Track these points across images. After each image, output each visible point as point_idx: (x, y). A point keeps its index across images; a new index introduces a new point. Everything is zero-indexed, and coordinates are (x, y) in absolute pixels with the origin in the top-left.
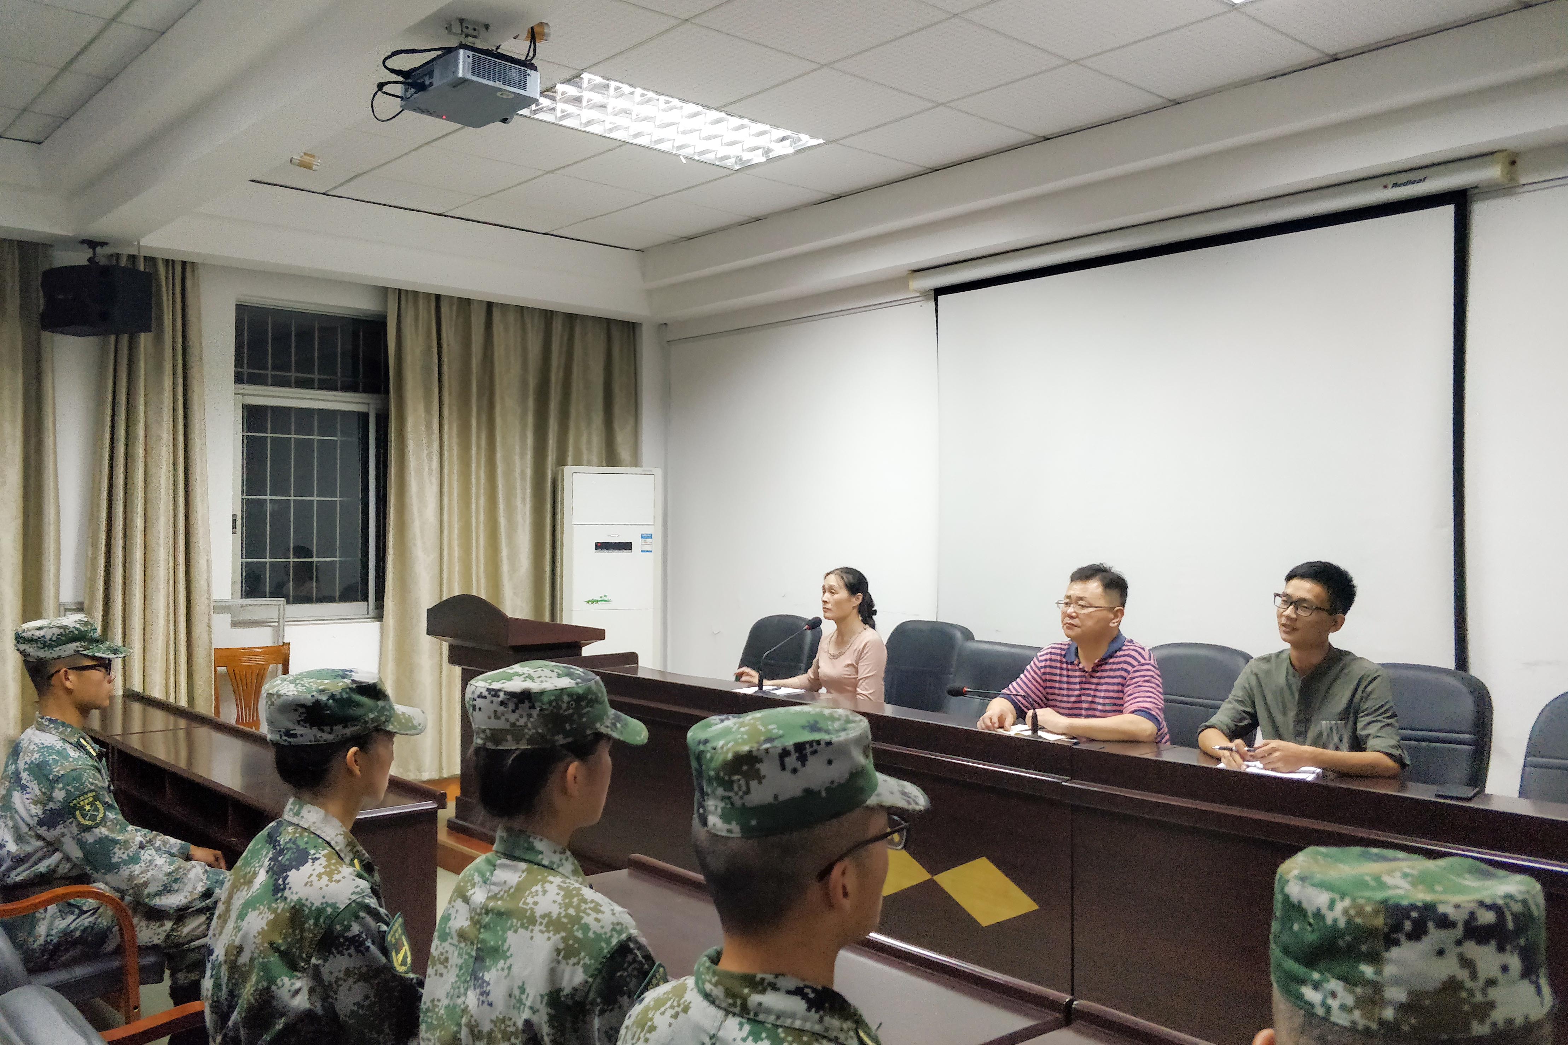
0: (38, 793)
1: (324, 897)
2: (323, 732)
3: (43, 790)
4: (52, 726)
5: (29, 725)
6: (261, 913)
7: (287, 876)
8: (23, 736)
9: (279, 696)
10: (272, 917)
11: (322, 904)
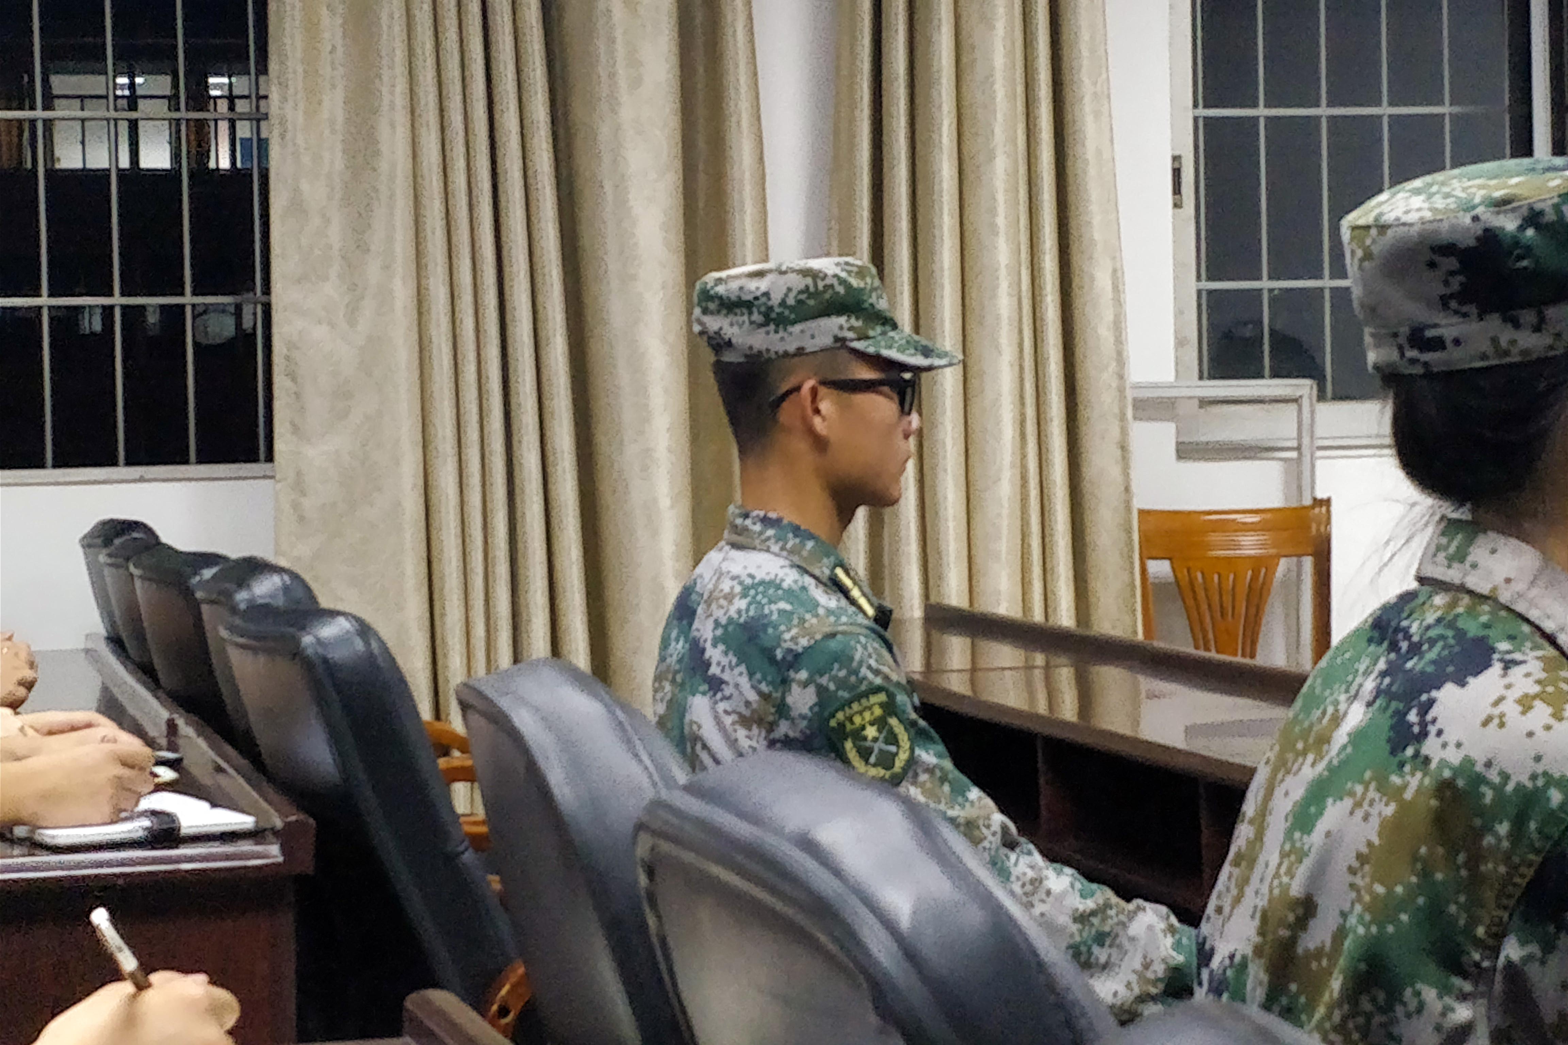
0: (752, 696)
1: (1538, 759)
2: (1517, 325)
3: (764, 687)
4: (770, 532)
5: (713, 545)
6: (1358, 804)
7: (1431, 702)
8: (699, 570)
9: (1383, 228)
10: (1390, 810)
11: (1534, 777)
